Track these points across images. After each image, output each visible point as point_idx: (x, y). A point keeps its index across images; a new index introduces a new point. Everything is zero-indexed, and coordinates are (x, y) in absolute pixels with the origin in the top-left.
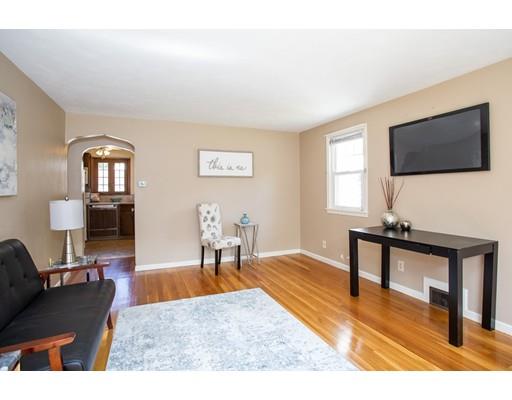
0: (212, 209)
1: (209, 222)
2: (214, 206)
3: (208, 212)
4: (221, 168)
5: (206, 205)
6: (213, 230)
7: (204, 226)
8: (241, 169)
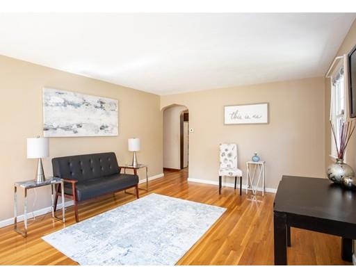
0: (230, 148)
1: (226, 157)
2: (232, 146)
3: (226, 150)
4: (240, 118)
5: (226, 145)
6: (229, 163)
7: (222, 159)
8: (257, 117)
